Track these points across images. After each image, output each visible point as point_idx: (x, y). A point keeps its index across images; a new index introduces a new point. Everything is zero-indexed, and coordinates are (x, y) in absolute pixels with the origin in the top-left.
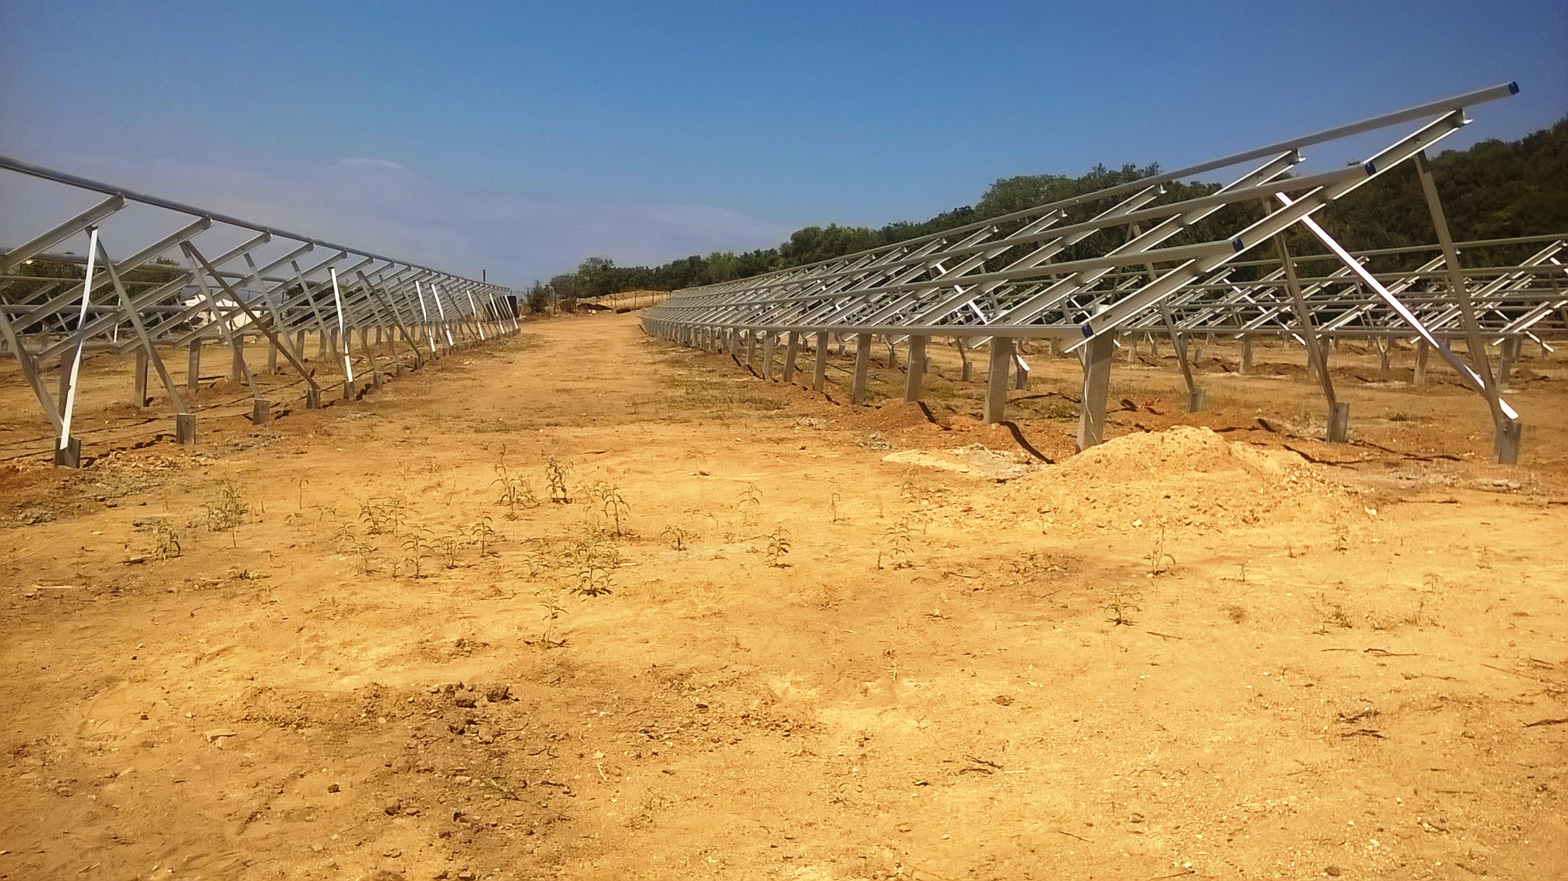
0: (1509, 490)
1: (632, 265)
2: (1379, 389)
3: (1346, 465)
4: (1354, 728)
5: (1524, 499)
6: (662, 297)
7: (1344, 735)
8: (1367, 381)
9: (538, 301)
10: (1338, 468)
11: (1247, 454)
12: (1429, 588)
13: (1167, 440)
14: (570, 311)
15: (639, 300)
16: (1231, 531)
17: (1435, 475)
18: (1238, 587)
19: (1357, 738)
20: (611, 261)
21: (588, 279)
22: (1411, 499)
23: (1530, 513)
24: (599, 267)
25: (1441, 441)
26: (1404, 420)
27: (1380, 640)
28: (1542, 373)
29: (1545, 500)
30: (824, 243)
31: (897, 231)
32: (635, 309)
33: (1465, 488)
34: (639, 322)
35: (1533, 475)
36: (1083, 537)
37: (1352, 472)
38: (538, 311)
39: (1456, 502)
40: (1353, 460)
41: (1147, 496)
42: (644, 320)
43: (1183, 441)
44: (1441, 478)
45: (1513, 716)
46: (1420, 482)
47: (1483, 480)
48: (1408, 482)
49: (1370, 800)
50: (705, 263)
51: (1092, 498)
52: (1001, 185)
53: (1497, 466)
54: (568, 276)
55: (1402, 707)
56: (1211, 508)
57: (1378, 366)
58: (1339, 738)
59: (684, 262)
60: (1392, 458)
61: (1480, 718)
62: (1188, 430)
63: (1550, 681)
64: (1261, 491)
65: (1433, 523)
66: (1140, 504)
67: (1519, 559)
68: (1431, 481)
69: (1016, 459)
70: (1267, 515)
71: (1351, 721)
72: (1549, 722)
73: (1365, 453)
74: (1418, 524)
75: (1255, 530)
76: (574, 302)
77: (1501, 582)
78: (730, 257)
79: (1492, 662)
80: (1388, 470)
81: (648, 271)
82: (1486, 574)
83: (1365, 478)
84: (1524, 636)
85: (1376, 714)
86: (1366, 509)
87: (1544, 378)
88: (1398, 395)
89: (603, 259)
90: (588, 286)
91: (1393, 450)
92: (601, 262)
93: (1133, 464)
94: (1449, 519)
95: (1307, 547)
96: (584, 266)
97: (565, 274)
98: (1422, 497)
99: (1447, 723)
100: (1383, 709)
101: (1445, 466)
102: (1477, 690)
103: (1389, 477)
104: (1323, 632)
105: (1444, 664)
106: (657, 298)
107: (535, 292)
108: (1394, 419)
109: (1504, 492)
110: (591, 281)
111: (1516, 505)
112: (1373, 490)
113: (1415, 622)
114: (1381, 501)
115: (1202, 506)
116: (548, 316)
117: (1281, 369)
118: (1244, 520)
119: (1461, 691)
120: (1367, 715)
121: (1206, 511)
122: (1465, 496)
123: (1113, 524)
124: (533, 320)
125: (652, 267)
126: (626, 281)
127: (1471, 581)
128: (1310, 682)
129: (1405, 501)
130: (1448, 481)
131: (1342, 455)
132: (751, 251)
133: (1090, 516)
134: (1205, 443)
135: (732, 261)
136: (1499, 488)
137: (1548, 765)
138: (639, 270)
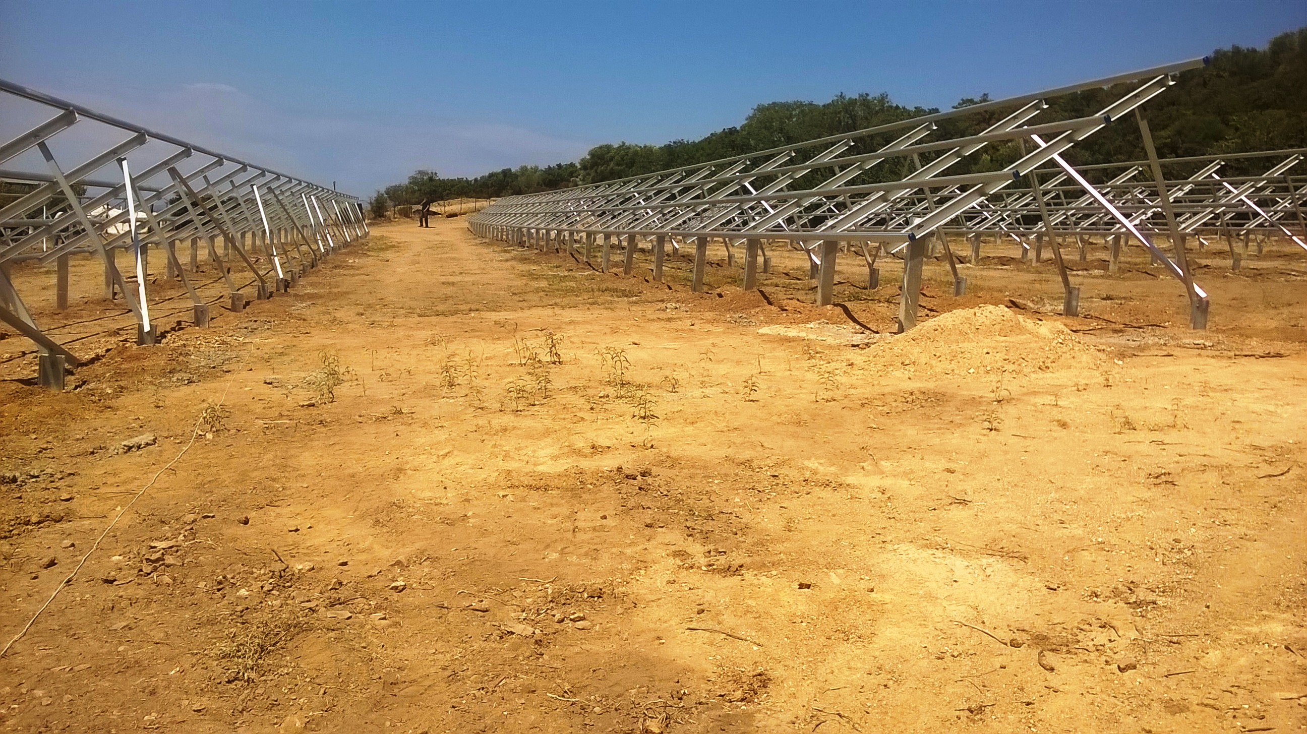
0: (1205, 347)
1: (454, 177)
2: (1084, 276)
3: (1085, 332)
4: (1158, 481)
5: (1218, 353)
6: (482, 203)
7: (1154, 484)
8: (1072, 270)
9: (379, 207)
10: (1081, 334)
11: (1027, 324)
12: (1175, 407)
13: (977, 314)
14: (407, 216)
15: (464, 206)
16: (1033, 375)
17: (1152, 338)
18: (1055, 409)
19: (1163, 486)
20: (436, 174)
21: (416, 188)
22: (1141, 354)
23: (1224, 363)
24: (425, 178)
25: (1147, 314)
26: (1111, 299)
27: (1157, 436)
28: (1204, 262)
29: (1232, 354)
30: (616, 158)
31: (676, 147)
32: (461, 214)
33: (1174, 346)
34: (467, 225)
35: (1220, 337)
36: (936, 381)
37: (1093, 337)
38: (380, 217)
39: (1172, 355)
40: (1088, 328)
41: (975, 353)
42: (471, 223)
43: (989, 315)
44: (1157, 339)
45: (1251, 474)
46: (1143, 343)
47: (1187, 341)
48: (1134, 343)
49: (1182, 513)
50: (515, 174)
51: (938, 354)
52: (761, 109)
53: (1192, 331)
54: (399, 186)
55: (1183, 470)
56: (1017, 360)
57: (1077, 258)
58: (1153, 486)
59: (498, 174)
60: (1117, 327)
61: (1230, 475)
62: (991, 307)
63: (1265, 456)
64: (1047, 349)
65: (1162, 370)
66: (971, 358)
67: (1226, 390)
68: (1150, 342)
69: (853, 330)
70: (1053, 365)
71: (1157, 477)
72: (1270, 476)
73: (1095, 324)
74: (1151, 370)
75: (1048, 375)
76: (411, 208)
77: (1218, 404)
78: (536, 170)
79: (1229, 447)
80: (1115, 335)
81: (467, 181)
82: (1206, 399)
83: (1103, 341)
84: (1242, 434)
85: (1169, 474)
86: (1116, 361)
87: (1206, 266)
88: (1100, 281)
89: (430, 172)
90: (417, 194)
91: (1114, 321)
92: (428, 174)
93: (958, 332)
94: (1169, 367)
95: (1087, 384)
96: (413, 178)
97: (398, 184)
98: (1147, 353)
99: (1212, 477)
100: (1172, 471)
101: (1157, 331)
102: (1224, 461)
103: (1120, 340)
104: (1120, 433)
105: (1198, 448)
106: (479, 204)
107: (377, 200)
108: (1104, 299)
109: (1202, 349)
110: (419, 190)
111: (1213, 357)
112: (1113, 348)
113: (1174, 426)
114: (1122, 356)
115: (1011, 358)
116: (389, 220)
117: (1004, 261)
118: (1040, 368)
119: (1214, 462)
120: (1165, 474)
121: (1014, 362)
122: (1177, 352)
123: (955, 371)
124: (377, 224)
125: (471, 178)
126: (449, 190)
127: (1198, 404)
128: (1123, 459)
129: (1138, 356)
130: (1162, 342)
131: (1080, 325)
132: (553, 164)
133: (939, 367)
134: (1003, 316)
135: (538, 173)
136: (1198, 346)
137: (1274, 496)
138: (460, 180)
